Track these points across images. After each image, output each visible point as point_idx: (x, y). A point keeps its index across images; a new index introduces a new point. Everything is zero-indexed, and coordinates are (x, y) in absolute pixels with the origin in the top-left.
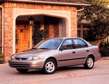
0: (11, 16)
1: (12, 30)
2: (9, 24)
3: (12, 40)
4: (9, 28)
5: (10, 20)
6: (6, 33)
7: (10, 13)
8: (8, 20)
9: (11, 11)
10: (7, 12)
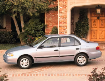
0: (66, 8)
1: (66, 20)
2: (64, 15)
3: (66, 30)
4: (64, 19)
5: (65, 11)
6: (61, 23)
7: (64, 5)
8: (62, 11)
9: (65, 3)
10: (61, 4)
